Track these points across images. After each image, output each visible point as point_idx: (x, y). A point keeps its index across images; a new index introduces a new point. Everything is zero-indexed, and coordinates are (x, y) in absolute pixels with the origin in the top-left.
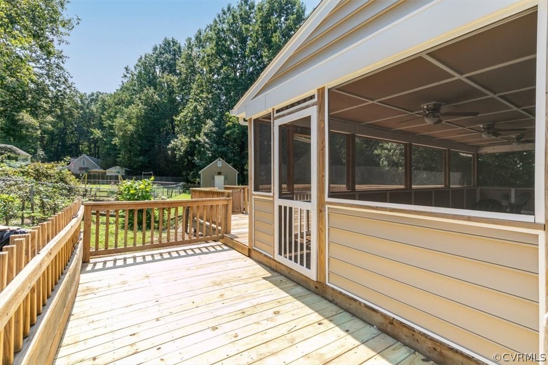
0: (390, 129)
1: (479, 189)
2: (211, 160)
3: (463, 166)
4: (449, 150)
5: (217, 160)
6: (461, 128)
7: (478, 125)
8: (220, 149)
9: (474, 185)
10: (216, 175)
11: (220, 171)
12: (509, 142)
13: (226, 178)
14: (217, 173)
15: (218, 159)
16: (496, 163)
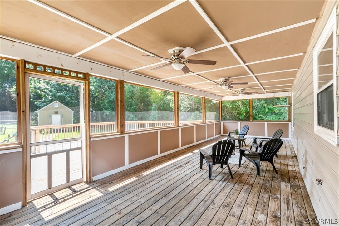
0: (160, 79)
1: (222, 123)
2: (51, 101)
3: (214, 108)
4: (205, 98)
5: (53, 102)
6: (210, 81)
7: (219, 79)
8: (59, 94)
9: (220, 120)
10: (53, 114)
11: (57, 111)
12: (237, 93)
13: (62, 116)
14: (54, 113)
15: (55, 101)
16: (231, 106)
